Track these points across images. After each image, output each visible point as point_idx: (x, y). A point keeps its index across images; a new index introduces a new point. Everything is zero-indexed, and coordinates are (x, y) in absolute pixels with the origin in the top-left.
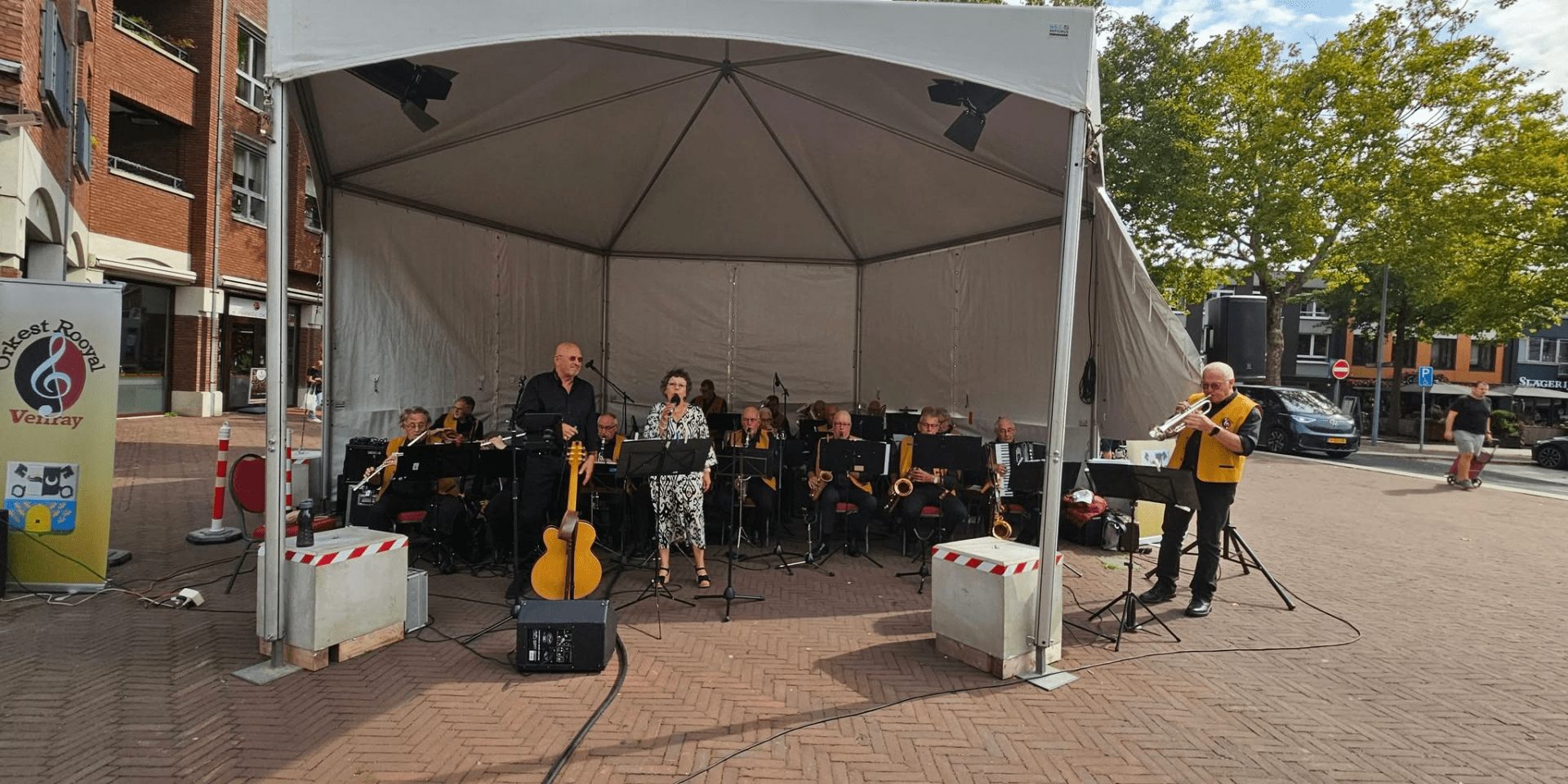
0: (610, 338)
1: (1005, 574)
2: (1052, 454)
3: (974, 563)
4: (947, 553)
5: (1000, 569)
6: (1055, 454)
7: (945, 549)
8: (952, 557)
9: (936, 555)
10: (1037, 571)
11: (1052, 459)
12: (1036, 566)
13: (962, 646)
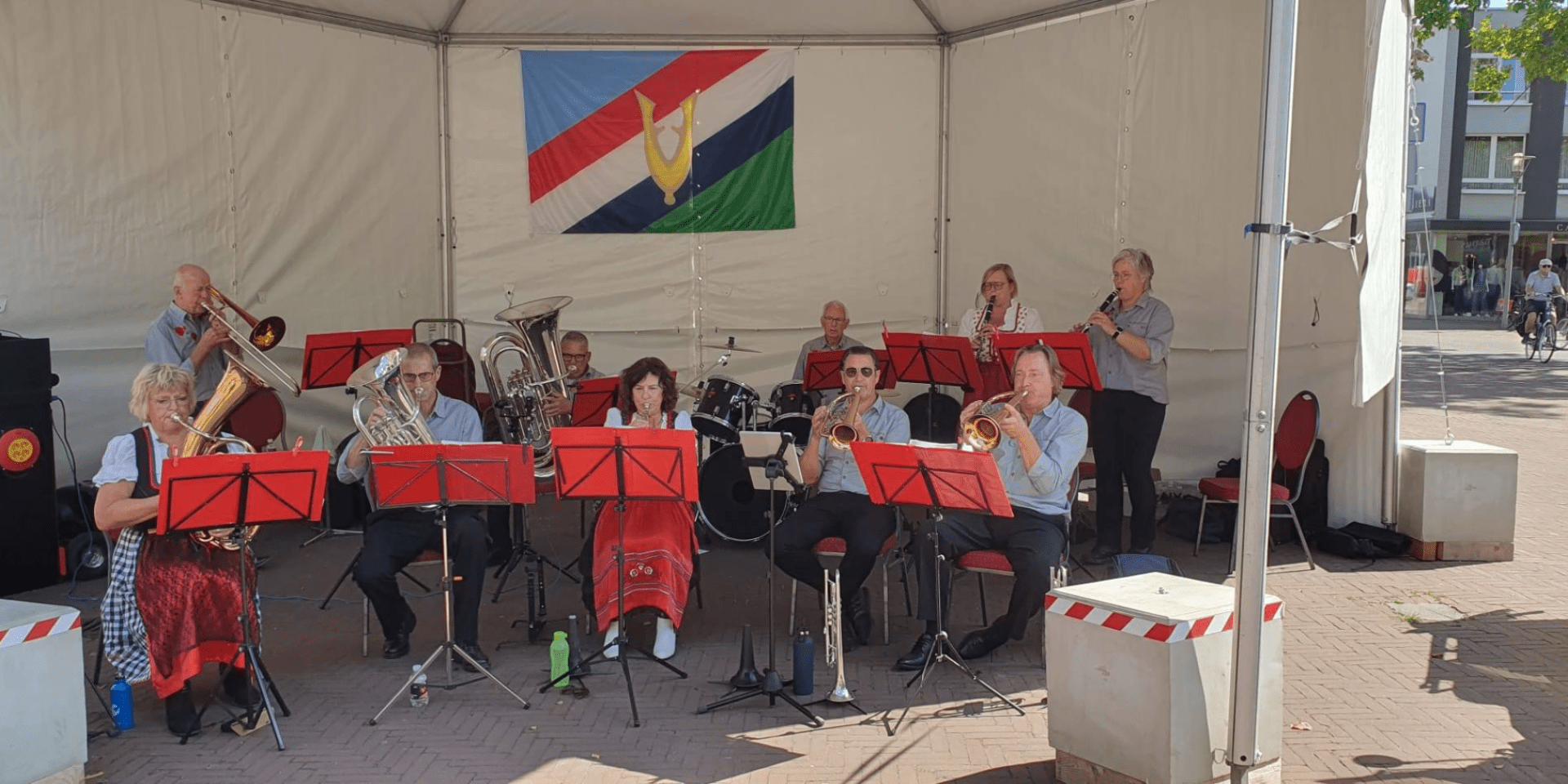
0: (455, 204)
1: (1171, 640)
2: (1254, 417)
3: (1118, 619)
4: (1070, 604)
5: (1161, 630)
6: (1260, 416)
7: (1067, 597)
8: (1080, 610)
9: (1052, 608)
10: (1230, 633)
11: (1253, 426)
12: (1228, 626)
13: (1100, 770)
